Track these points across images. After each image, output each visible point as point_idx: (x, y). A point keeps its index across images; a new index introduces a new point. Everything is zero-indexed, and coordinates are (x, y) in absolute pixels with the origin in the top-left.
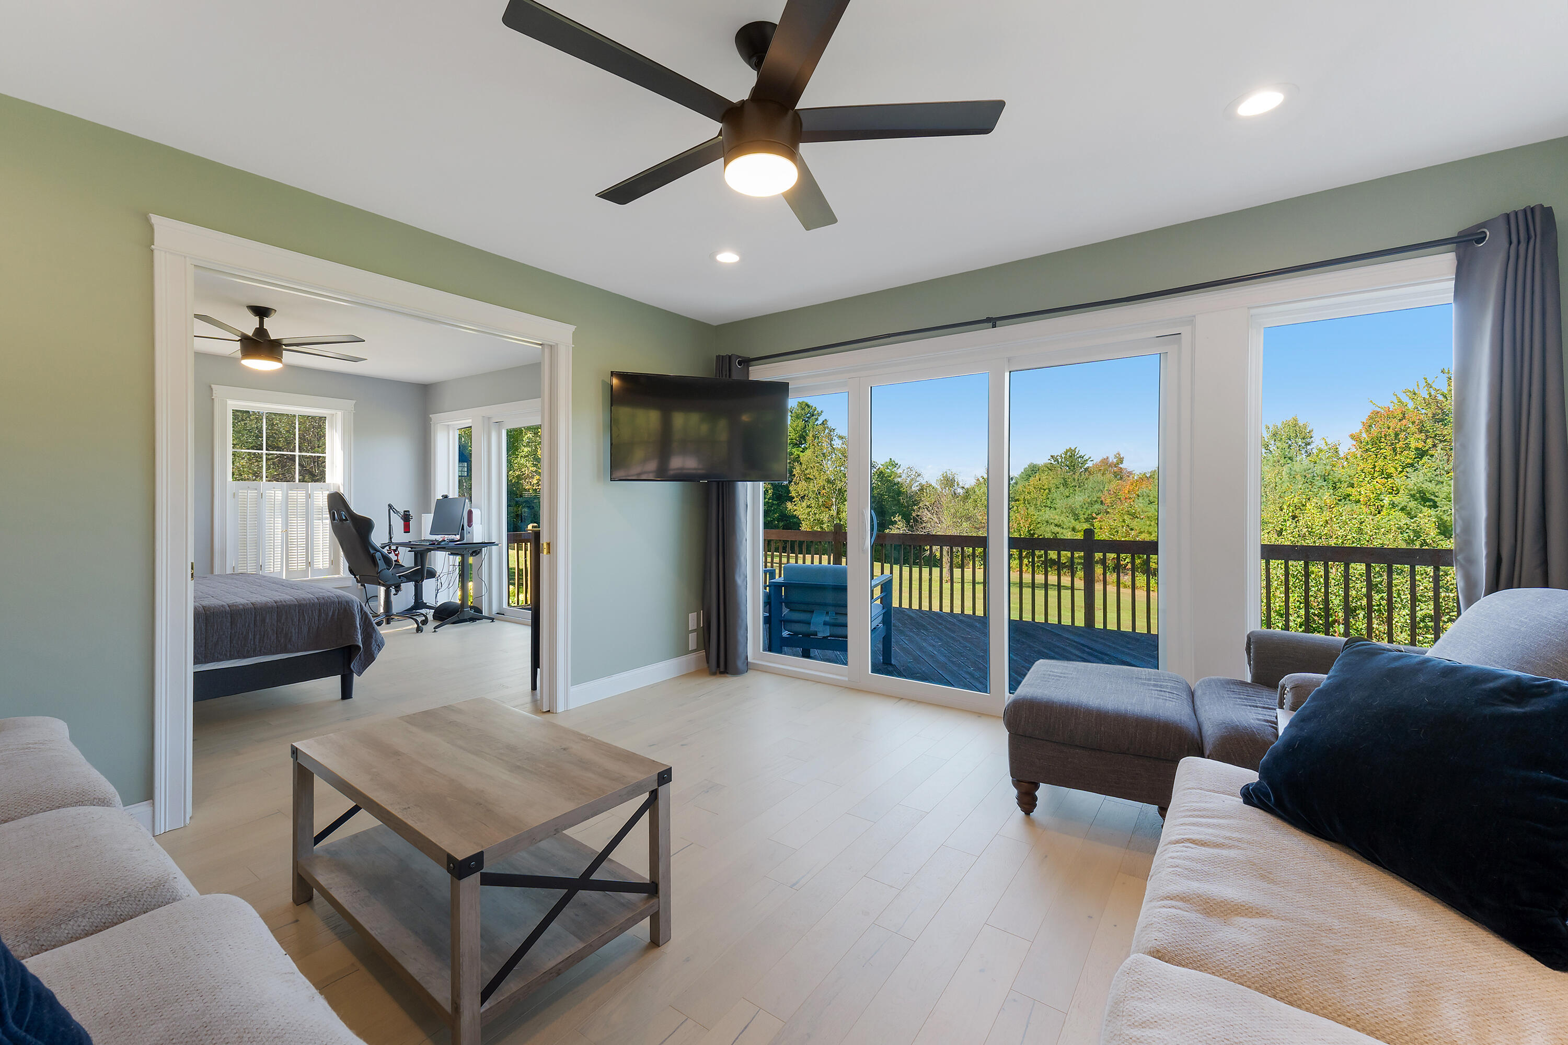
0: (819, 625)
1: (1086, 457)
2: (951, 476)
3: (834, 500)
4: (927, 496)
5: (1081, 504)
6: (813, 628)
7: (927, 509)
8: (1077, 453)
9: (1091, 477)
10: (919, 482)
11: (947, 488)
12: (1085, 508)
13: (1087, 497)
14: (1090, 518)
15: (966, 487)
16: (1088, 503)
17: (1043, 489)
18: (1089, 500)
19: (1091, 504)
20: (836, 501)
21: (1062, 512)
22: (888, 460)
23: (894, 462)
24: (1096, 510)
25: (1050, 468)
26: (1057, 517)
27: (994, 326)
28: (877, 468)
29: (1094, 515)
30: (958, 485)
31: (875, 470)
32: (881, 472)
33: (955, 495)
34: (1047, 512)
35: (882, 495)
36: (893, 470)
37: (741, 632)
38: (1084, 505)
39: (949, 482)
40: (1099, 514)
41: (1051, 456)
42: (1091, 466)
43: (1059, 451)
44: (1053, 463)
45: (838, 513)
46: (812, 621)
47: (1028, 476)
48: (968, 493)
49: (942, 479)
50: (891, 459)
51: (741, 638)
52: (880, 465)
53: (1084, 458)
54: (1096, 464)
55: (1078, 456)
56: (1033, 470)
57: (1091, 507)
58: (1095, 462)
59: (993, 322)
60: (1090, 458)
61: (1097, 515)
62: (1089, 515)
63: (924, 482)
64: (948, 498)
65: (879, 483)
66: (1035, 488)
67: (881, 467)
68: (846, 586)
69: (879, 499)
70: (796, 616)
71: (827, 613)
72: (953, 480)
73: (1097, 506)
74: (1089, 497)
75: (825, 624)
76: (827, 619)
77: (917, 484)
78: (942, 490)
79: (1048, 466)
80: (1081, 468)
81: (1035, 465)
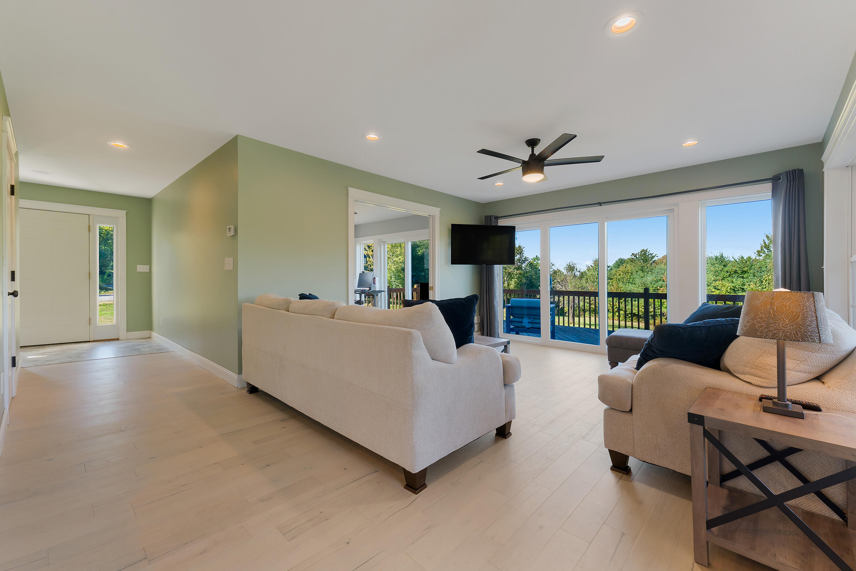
0: (526, 322)
1: (654, 255)
2: (572, 265)
3: (506, 278)
4: (559, 276)
5: (650, 281)
6: (523, 324)
7: (559, 283)
8: (648, 252)
9: (657, 266)
10: (553, 269)
11: (570, 272)
12: (653, 283)
13: (654, 277)
14: (656, 290)
15: (581, 271)
16: (655, 281)
17: (628, 273)
18: (655, 279)
19: (657, 281)
20: (507, 279)
21: (639, 286)
22: (535, 257)
23: (539, 257)
24: (660, 285)
25: (632, 261)
26: (636, 289)
27: (600, 205)
28: (529, 261)
29: (659, 288)
30: (577, 270)
31: (528, 262)
32: (531, 263)
33: (575, 276)
34: (630, 286)
35: (531, 276)
36: (538, 262)
37: (496, 324)
38: (652, 282)
39: (571, 268)
40: (662, 287)
41: (632, 254)
42: (657, 259)
43: (637, 251)
44: (633, 258)
45: (508, 286)
46: (523, 321)
47: (618, 266)
48: (582, 275)
49: (567, 267)
50: (537, 256)
51: (496, 326)
52: (530, 259)
53: (653, 254)
54: (660, 259)
55: (649, 254)
56: (621, 262)
57: (657, 283)
58: (659, 257)
59: (600, 204)
60: (656, 255)
61: (660, 288)
62: (655, 288)
63: (556, 269)
64: (571, 277)
65: (530, 269)
66: (623, 272)
67: (531, 260)
68: (540, 307)
69: (530, 278)
70: (516, 319)
71: (529, 318)
72: (574, 267)
73: (660, 283)
74: (655, 277)
75: (529, 322)
76: (530, 321)
77: (552, 270)
78: (568, 273)
79: (631, 259)
80: (651, 260)
81: (623, 259)
